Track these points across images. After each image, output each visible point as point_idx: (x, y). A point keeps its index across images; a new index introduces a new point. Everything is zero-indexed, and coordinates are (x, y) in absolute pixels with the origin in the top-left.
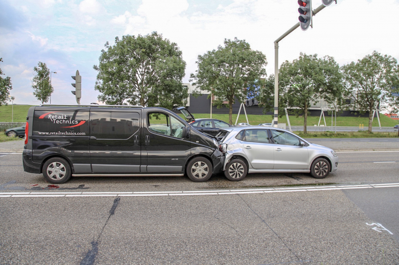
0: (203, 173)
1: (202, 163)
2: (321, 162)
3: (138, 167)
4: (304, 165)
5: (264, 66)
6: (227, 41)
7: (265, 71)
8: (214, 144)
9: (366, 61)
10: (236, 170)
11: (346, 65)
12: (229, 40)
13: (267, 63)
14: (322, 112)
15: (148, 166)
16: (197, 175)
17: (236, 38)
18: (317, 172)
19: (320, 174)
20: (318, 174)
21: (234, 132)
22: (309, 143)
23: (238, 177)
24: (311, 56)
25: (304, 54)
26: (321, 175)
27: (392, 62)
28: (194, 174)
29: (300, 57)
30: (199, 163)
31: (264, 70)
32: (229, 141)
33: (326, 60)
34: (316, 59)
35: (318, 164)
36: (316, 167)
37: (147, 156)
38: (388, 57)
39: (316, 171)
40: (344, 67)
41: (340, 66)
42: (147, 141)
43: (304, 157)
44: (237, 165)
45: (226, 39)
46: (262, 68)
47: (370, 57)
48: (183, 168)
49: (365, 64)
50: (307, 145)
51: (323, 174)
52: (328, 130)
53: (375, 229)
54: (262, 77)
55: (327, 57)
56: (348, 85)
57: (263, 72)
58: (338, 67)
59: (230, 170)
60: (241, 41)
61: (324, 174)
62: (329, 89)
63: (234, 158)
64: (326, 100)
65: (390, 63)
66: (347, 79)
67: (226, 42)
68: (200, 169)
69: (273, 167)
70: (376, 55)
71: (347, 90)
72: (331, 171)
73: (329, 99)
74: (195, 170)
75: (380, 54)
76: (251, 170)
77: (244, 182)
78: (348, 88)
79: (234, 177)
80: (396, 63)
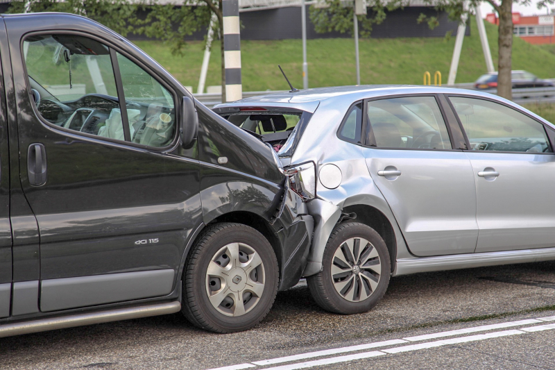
0: (246, 291)
1: (242, 251)
3: (3, 292)
10: (355, 268)
15: (45, 283)
16: (228, 303)
23: (364, 295)
28: (216, 299)
30: (233, 249)
32: (320, 149)
42: (38, 171)
44: (356, 246)
48: (176, 276)
59: (335, 271)
63: (346, 221)
69: (476, 241)
74: (220, 279)
76: (405, 264)
79: (350, 297)
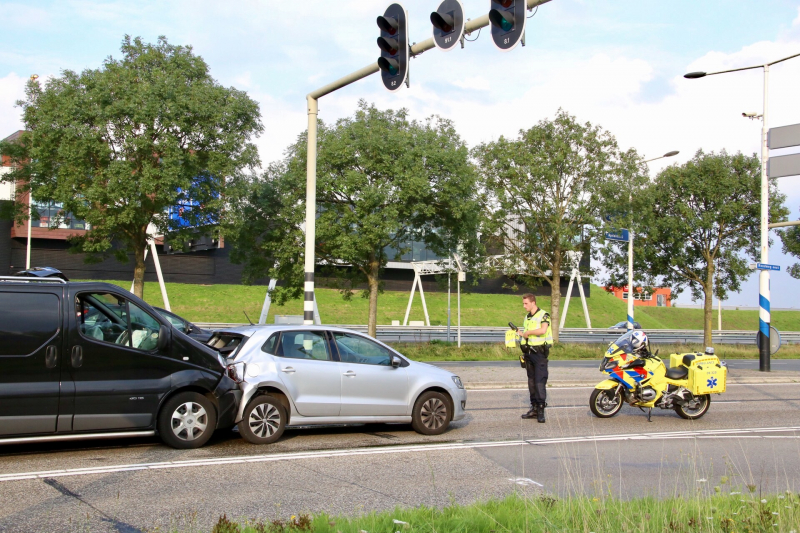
0: (195, 428)
1: (194, 407)
2: (434, 400)
3: (51, 419)
4: (400, 407)
5: (253, 139)
6: (133, 44)
7: (255, 154)
8: (218, 363)
9: (540, 137)
10: (264, 420)
11: (487, 143)
12: (137, 41)
13: (260, 129)
14: (417, 278)
15: (76, 416)
16: (184, 433)
17: (162, 38)
18: (426, 421)
19: (431, 425)
20: (427, 425)
21: (257, 337)
22: (408, 360)
23: (268, 435)
24: (390, 112)
25: (369, 106)
26: (434, 428)
27: (605, 144)
28: (177, 431)
29: (360, 115)
30: (189, 405)
31: (253, 148)
32: (249, 356)
33: (433, 126)
34: (406, 124)
35: (427, 403)
36: (423, 410)
37: (74, 394)
38: (593, 128)
39: (423, 419)
40: (482, 148)
41: (470, 147)
42: (77, 359)
43: (399, 391)
44: (266, 408)
45: (127, 38)
46: (247, 142)
47: (549, 127)
48: (152, 420)
49: (539, 143)
50: (404, 364)
51: (437, 425)
52: (436, 338)
53: (520, 483)
54: (246, 171)
55: (435, 120)
56: (494, 204)
57: (251, 157)
58: (463, 150)
59: (251, 420)
60: (180, 48)
61: (440, 425)
62: (442, 214)
63: (260, 394)
64: (432, 247)
65: (599, 145)
66: (490, 185)
67: (126, 48)
68: (190, 419)
69: (339, 410)
70: (564, 121)
71: (490, 218)
72: (451, 420)
73: (440, 243)
74: (180, 421)
75: (573, 118)
76: (294, 420)
77: (282, 444)
78: (493, 211)
79: (260, 435)
80: (615, 145)
